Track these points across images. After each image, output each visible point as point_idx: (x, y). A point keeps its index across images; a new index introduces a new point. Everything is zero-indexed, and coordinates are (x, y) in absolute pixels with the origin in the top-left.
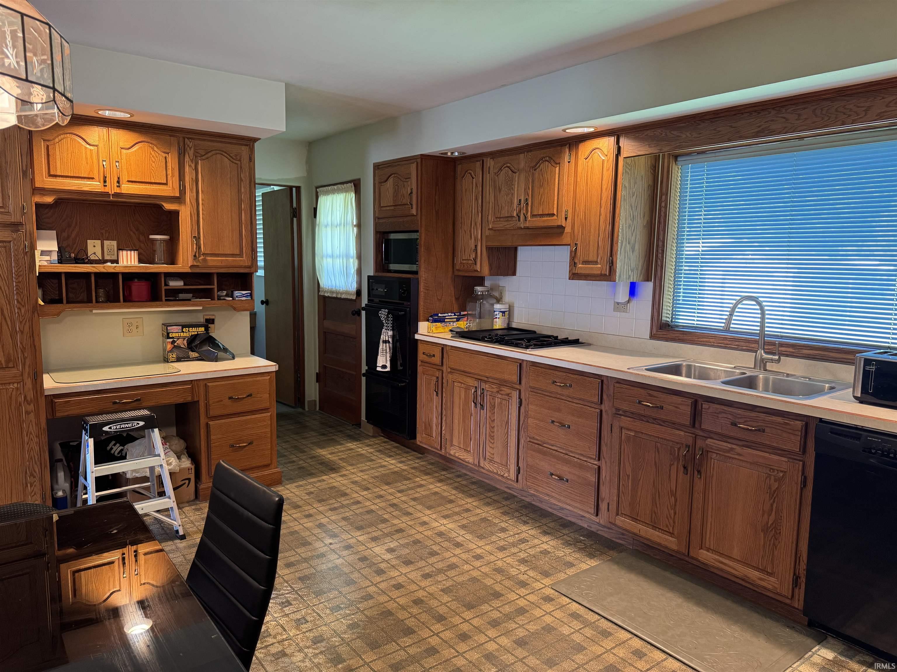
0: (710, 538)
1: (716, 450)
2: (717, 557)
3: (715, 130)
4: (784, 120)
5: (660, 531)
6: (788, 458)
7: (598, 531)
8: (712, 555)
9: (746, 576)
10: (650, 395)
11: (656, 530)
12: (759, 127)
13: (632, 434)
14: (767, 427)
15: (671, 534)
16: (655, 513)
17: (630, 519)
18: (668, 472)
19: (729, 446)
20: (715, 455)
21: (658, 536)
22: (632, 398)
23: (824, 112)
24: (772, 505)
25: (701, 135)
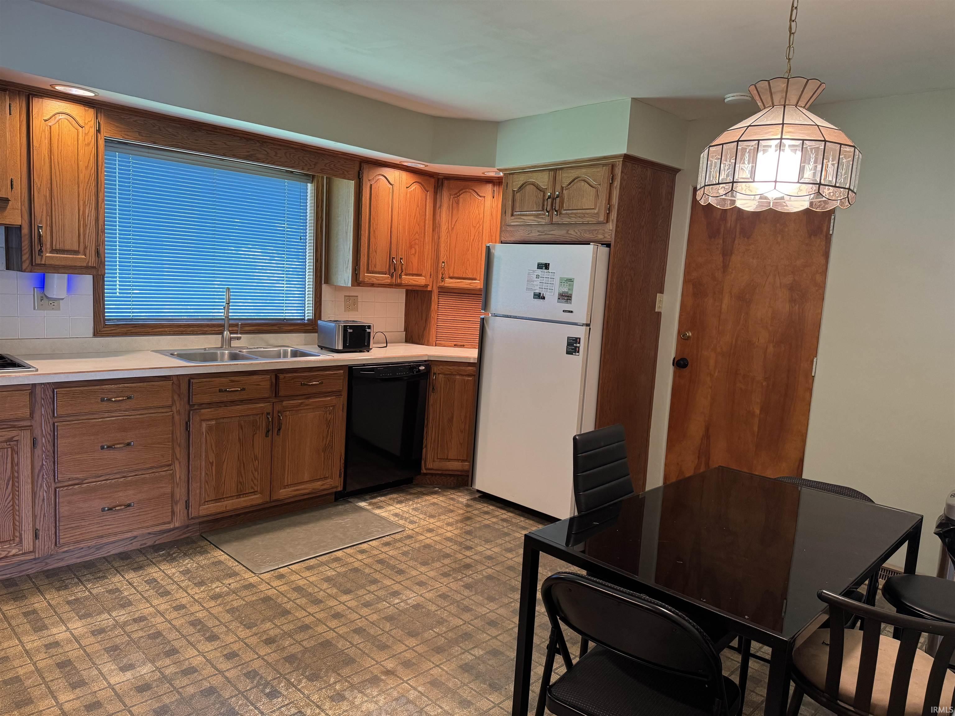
0: (287, 477)
1: (290, 408)
2: (293, 488)
3: (211, 141)
4: (266, 153)
5: (245, 496)
6: (335, 396)
7: (155, 542)
8: (288, 489)
9: (314, 489)
10: (233, 381)
11: (240, 498)
12: (248, 152)
13: (213, 422)
14: (324, 379)
15: (254, 493)
16: (240, 483)
17: (213, 502)
18: (252, 442)
19: (300, 401)
20: (288, 413)
21: (244, 501)
22: (214, 389)
23: (292, 157)
24: (328, 431)
25: (196, 142)
